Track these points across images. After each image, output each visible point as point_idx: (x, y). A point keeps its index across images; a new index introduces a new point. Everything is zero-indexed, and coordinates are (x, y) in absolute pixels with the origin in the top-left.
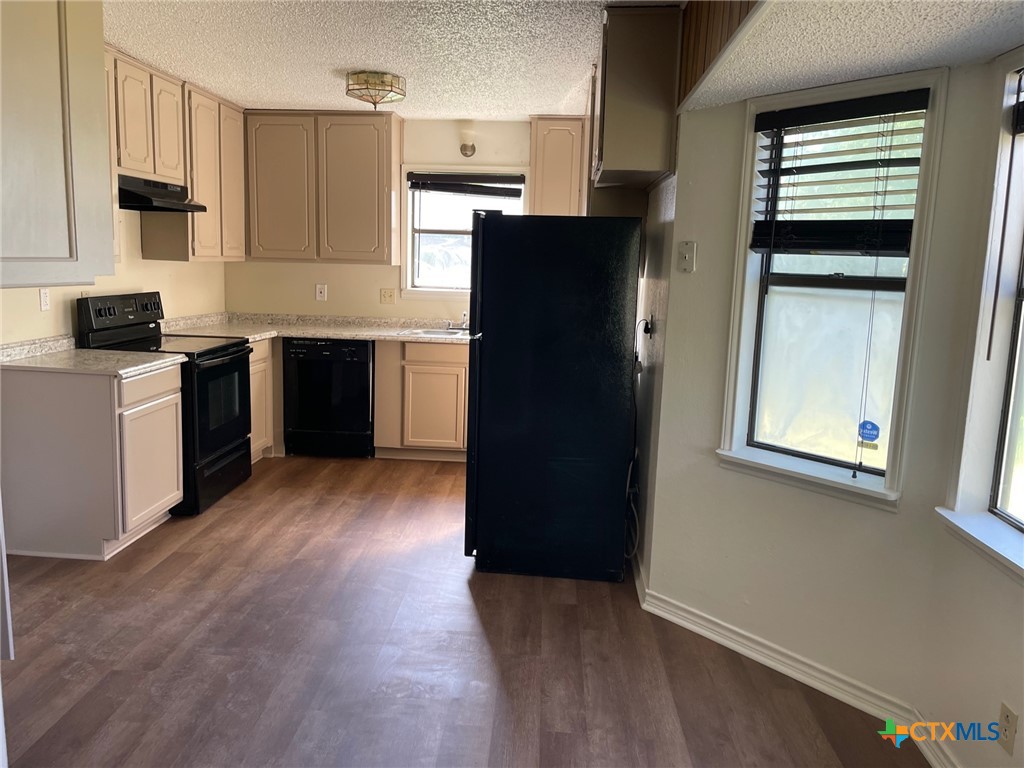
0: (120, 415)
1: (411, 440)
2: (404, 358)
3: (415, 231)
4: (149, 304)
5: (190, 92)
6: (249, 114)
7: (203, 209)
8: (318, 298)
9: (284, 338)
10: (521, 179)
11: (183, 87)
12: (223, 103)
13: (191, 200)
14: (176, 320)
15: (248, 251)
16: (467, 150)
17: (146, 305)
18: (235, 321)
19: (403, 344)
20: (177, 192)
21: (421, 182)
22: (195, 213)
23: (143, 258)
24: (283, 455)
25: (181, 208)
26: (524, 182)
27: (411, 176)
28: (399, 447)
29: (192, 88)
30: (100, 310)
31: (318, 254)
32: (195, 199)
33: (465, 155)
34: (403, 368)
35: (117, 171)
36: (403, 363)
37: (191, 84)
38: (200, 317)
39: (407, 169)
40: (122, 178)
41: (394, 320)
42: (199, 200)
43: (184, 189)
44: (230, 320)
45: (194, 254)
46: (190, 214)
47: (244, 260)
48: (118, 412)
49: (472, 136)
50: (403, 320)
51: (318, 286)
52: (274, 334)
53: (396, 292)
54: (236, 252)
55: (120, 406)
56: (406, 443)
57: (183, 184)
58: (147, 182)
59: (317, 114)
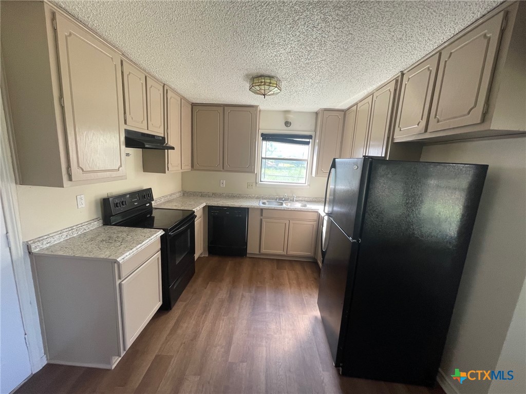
0: (120, 285)
1: (263, 251)
2: (262, 215)
3: (262, 158)
4: (146, 195)
5: (167, 90)
6: (194, 105)
7: (173, 148)
8: (221, 186)
9: (209, 206)
10: (310, 137)
11: (164, 87)
12: (183, 98)
13: (167, 144)
14: (160, 198)
15: (192, 166)
16: (287, 124)
17: (145, 196)
18: (186, 195)
19: (262, 210)
20: (160, 140)
21: (267, 137)
22: (169, 151)
23: (144, 172)
24: (207, 256)
25: (161, 148)
26: (312, 139)
27: (262, 135)
28: (258, 253)
29: (168, 88)
30: (117, 203)
31: (223, 168)
32: (169, 143)
33: (287, 126)
34: (261, 220)
35: (124, 127)
36: (261, 217)
37: (168, 86)
38: (171, 195)
39: (261, 132)
40: (127, 131)
41: (253, 195)
42: (171, 144)
43: (164, 138)
44: (184, 195)
45: (168, 170)
46: (166, 150)
47: (190, 170)
48: (118, 282)
49: (291, 118)
50: (257, 196)
51: (221, 181)
52: (204, 204)
53: (254, 184)
54: (187, 167)
55: (120, 278)
56: (261, 252)
57: (163, 136)
58: (143, 134)
59: (224, 106)
